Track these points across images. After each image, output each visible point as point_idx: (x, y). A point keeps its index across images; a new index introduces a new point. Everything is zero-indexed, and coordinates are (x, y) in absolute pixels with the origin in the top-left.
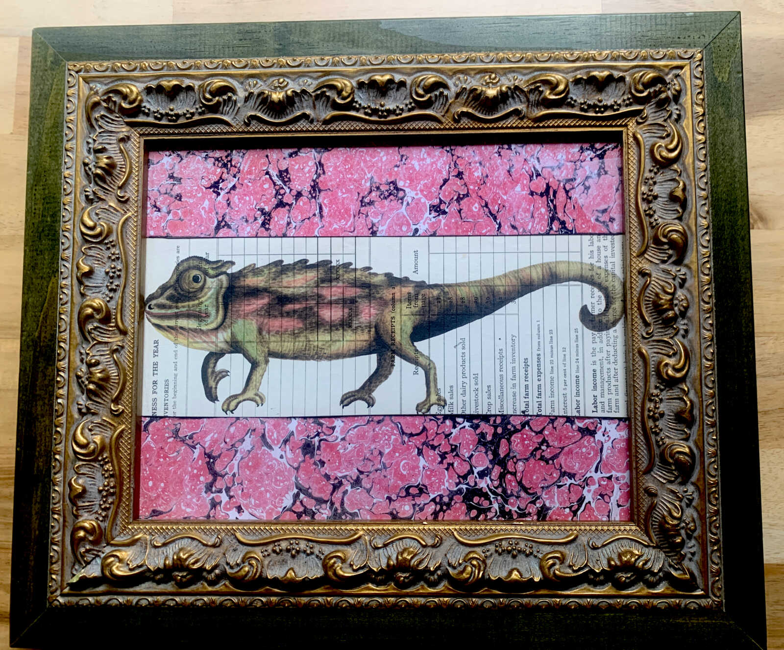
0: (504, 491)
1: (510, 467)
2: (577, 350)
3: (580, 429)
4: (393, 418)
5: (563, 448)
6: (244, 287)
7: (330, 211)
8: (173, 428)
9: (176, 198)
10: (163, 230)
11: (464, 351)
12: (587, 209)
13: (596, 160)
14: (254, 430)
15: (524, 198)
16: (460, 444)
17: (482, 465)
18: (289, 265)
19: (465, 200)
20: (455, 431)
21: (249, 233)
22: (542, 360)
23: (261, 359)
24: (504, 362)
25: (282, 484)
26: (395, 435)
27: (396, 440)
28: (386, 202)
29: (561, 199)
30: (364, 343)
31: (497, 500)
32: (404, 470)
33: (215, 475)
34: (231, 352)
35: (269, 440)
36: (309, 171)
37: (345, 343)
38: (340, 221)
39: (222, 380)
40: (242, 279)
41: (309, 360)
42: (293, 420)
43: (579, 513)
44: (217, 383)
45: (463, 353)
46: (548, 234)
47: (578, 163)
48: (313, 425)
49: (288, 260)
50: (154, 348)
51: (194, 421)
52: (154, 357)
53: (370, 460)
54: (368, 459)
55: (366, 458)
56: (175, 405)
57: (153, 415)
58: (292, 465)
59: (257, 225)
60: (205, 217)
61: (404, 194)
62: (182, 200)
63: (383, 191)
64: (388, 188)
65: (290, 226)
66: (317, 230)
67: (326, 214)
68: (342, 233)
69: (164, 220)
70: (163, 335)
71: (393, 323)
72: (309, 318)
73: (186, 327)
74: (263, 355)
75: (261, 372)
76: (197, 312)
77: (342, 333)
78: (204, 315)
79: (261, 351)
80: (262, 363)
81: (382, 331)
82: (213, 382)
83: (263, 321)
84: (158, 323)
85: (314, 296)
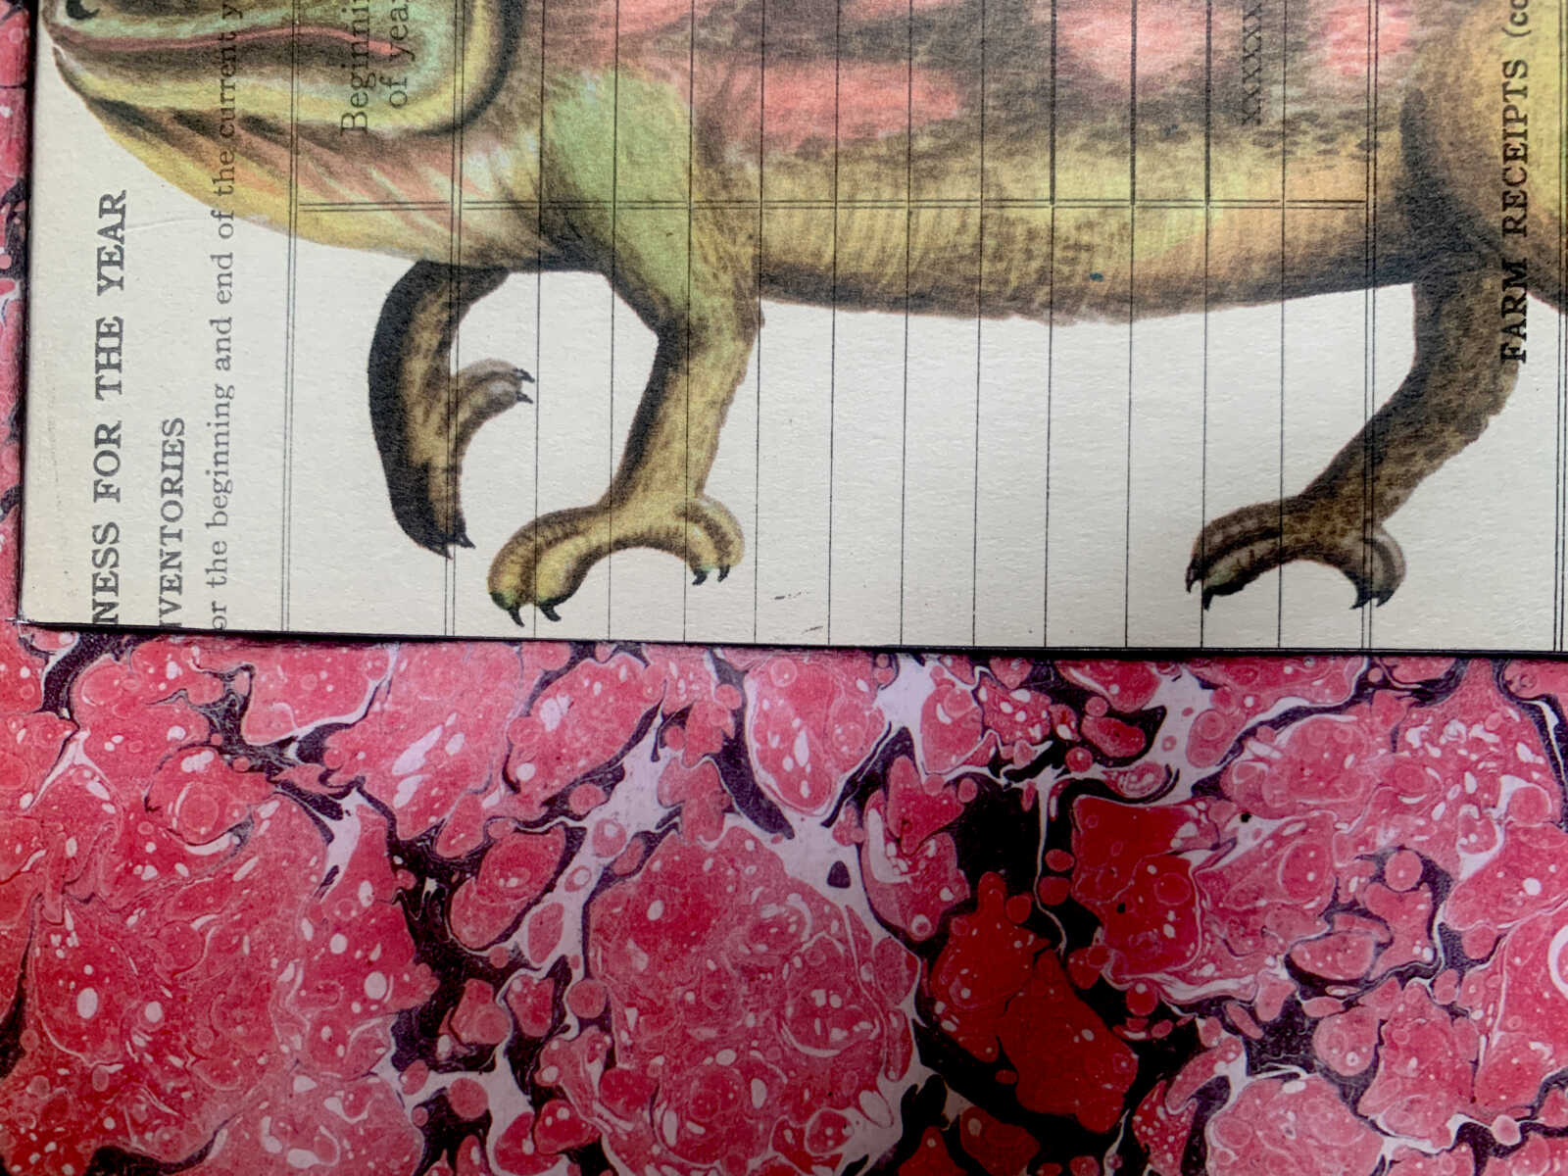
4: (1513, 671)
8: (211, 693)
14: (681, 717)
23: (713, 305)
25: (837, 1034)
26: (1521, 770)
27: (1528, 801)
30: (1338, 220)
33: (454, 968)
34: (540, 263)
35: (763, 778)
37: (1218, 215)
39: (489, 426)
41: (999, 313)
42: (907, 664)
44: (462, 440)
48: (1023, 696)
50: (102, 238)
51: (325, 655)
52: (100, 289)
53: (1366, 914)
54: (1352, 906)
55: (1343, 900)
56: (219, 565)
57: (96, 618)
58: (898, 921)
70: (150, 165)
71: (1514, 100)
72: (1002, 62)
73: (284, 119)
74: (727, 280)
75: (715, 384)
76: (345, 29)
77: (1201, 155)
78: (386, 49)
79: (713, 259)
80: (719, 331)
81: (1446, 147)
82: (439, 433)
83: (727, 85)
84: (120, 98)
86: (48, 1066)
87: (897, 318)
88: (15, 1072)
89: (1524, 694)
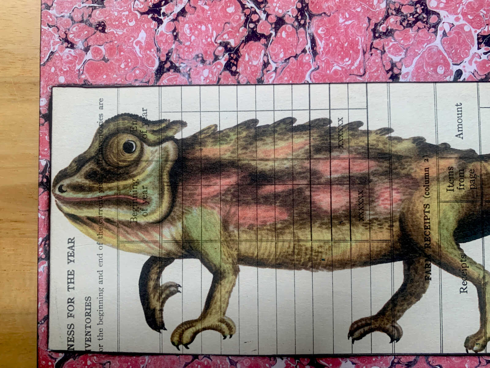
4: (430, 359)
6: (200, 159)
7: (327, 45)
9: (97, 28)
10: (79, 75)
18: (268, 126)
21: (205, 79)
23: (227, 266)
28: (412, 32)
30: (384, 245)
34: (183, 257)
37: (353, 244)
38: (342, 59)
39: (170, 299)
40: (197, 147)
41: (299, 269)
42: (279, 360)
44: (163, 303)
49: (265, 120)
50: (69, 249)
51: (129, 358)
52: (68, 263)
56: (101, 335)
57: (68, 348)
59: (219, 66)
60: (141, 56)
61: (437, 19)
62: (106, 31)
63: (407, 15)
64: (413, 11)
65: (268, 69)
66: (309, 73)
67: (322, 49)
68: (346, 78)
69: (81, 60)
70: (81, 231)
71: (427, 214)
72: (298, 205)
73: (115, 219)
74: (230, 260)
75: (228, 287)
76: (131, 196)
77: (349, 229)
78: (142, 201)
79: (227, 255)
80: (229, 273)
81: (410, 226)
82: (157, 301)
83: (229, 210)
84: (73, 213)
85: (304, 173)
87: (274, 270)
89: (434, 365)
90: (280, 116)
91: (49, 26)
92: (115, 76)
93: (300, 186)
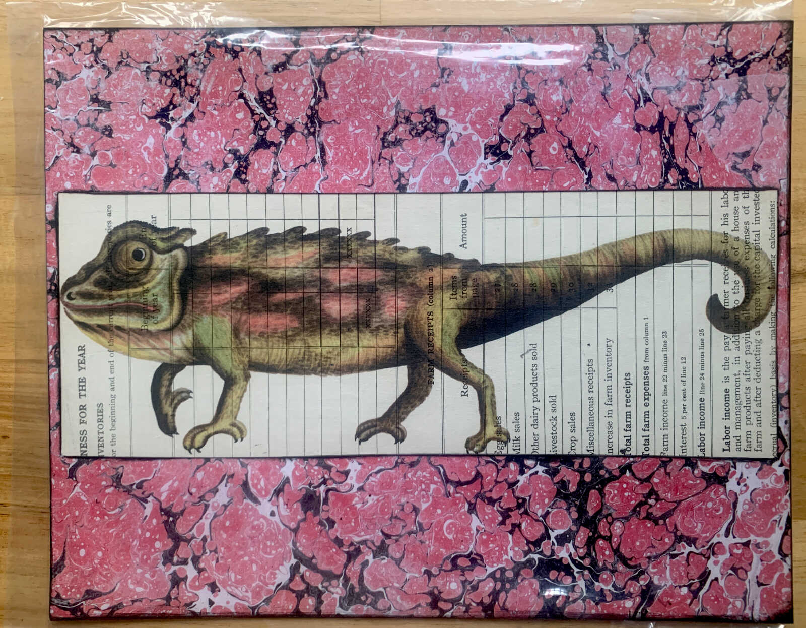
0: (594, 563)
1: (603, 529)
2: (702, 361)
3: (704, 475)
4: (432, 459)
5: (679, 503)
6: (210, 267)
7: (337, 154)
8: (113, 473)
10: (86, 181)
11: (534, 362)
12: (719, 151)
13: (735, 78)
14: (232, 476)
15: (626, 135)
16: (530, 496)
17: (561, 527)
18: (278, 235)
19: (539, 137)
20: (522, 479)
21: (215, 187)
22: (651, 376)
23: (238, 373)
24: (595, 380)
25: (273, 552)
26: (436, 483)
27: (437, 490)
28: (420, 141)
29: (681, 137)
30: (389, 350)
31: (583, 575)
32: (449, 533)
33: (177, 539)
34: (194, 363)
35: (253, 490)
36: (305, 93)
37: (361, 350)
38: (351, 169)
39: (182, 404)
40: (207, 255)
41: (309, 374)
42: (288, 461)
43: (701, 593)
44: (175, 408)
45: (534, 366)
46: (661, 188)
47: (707, 82)
48: (316, 468)
49: (275, 228)
50: (79, 357)
51: (143, 463)
52: (79, 370)
53: (400, 519)
54: (396, 517)
55: (394, 515)
56: (114, 440)
57: (82, 454)
58: (287, 524)
59: (228, 174)
60: (149, 162)
61: (446, 128)
62: (113, 135)
63: (415, 124)
64: (422, 119)
65: (277, 177)
66: (318, 183)
67: (331, 159)
68: (355, 188)
69: (87, 166)
70: (92, 338)
71: (430, 321)
72: (308, 313)
73: (126, 327)
74: (241, 366)
75: (239, 392)
76: (141, 303)
77: (357, 335)
78: (152, 309)
79: (238, 361)
80: (240, 379)
81: (414, 332)
82: (169, 406)
83: (240, 318)
84: (83, 321)
85: (314, 281)
86: (72, 570)
87: (284, 375)
88: (63, 571)
89: (435, 464)
90: (290, 225)
91: (54, 130)
92: (123, 182)
93: (310, 294)
